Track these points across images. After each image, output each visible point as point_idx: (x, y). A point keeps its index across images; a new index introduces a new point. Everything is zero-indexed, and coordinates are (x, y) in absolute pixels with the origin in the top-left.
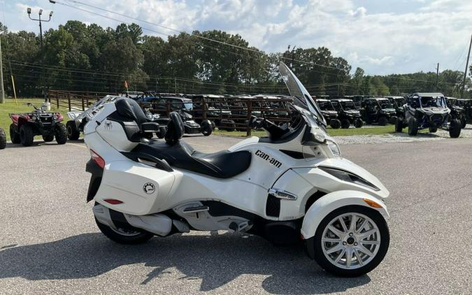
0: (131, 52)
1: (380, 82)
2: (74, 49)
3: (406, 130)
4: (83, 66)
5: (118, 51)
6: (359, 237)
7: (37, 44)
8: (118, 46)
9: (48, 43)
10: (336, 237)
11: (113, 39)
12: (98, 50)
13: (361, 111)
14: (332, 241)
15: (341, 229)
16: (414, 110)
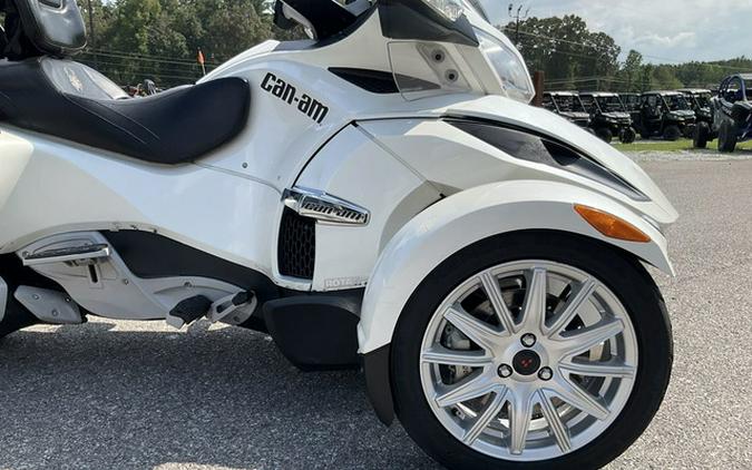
0: (252, 29)
1: (669, 75)
2: (164, 25)
3: (714, 143)
4: (176, 53)
5: (231, 27)
6: (556, 349)
7: (104, 18)
8: (232, 19)
9: (122, 16)
10: (475, 348)
11: (224, 7)
12: (199, 25)
13: (631, 115)
14: (461, 362)
15: (493, 321)
16: (731, 105)
